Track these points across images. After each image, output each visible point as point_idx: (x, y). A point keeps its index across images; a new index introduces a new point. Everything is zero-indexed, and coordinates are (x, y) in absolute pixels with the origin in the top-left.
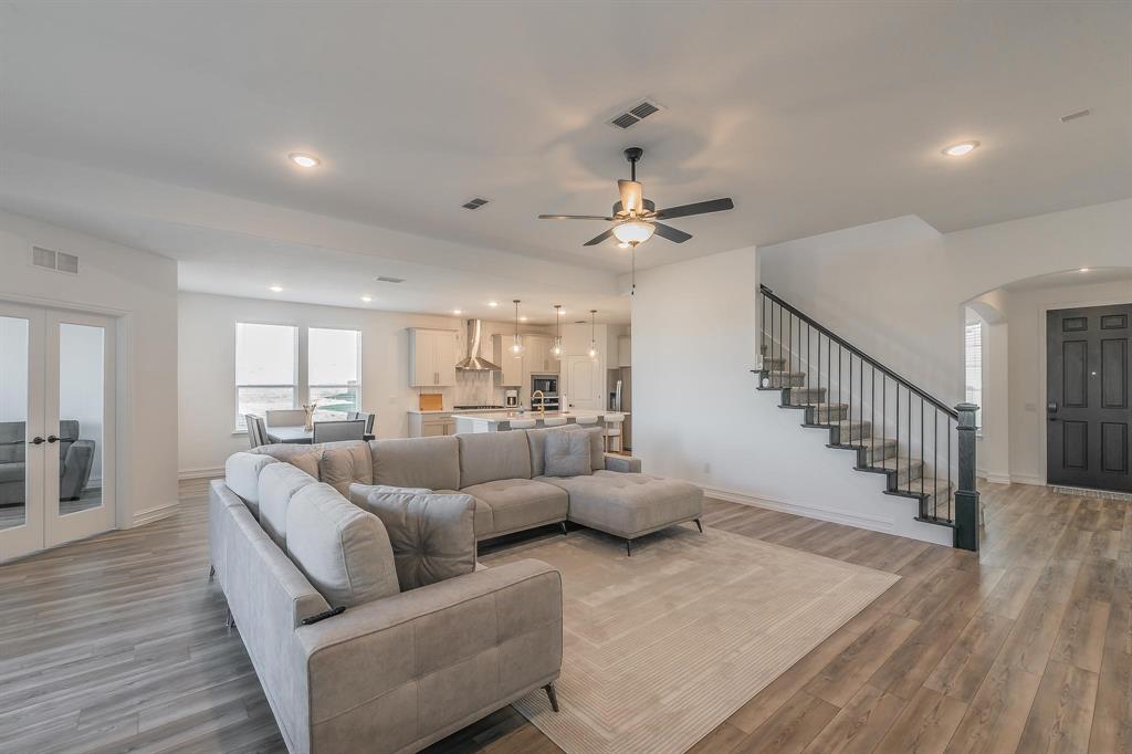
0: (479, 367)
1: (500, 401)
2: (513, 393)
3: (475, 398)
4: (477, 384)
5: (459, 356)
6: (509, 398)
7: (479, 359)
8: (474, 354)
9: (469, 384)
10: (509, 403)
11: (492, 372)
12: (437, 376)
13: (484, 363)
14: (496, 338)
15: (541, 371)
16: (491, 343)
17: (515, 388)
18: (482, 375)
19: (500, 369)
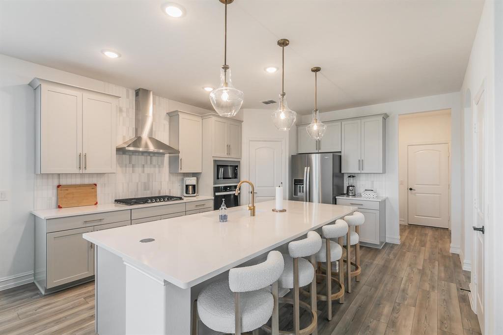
0: (152, 148)
1: (177, 191)
2: (192, 181)
3: (146, 187)
4: (148, 170)
5: (123, 135)
6: (187, 186)
7: (151, 138)
8: (145, 135)
9: (139, 170)
10: (187, 192)
11: (167, 156)
12: (82, 160)
13: (159, 144)
14: (173, 116)
15: (223, 156)
16: (167, 123)
17: (195, 175)
18: (155, 159)
19: (178, 152)
